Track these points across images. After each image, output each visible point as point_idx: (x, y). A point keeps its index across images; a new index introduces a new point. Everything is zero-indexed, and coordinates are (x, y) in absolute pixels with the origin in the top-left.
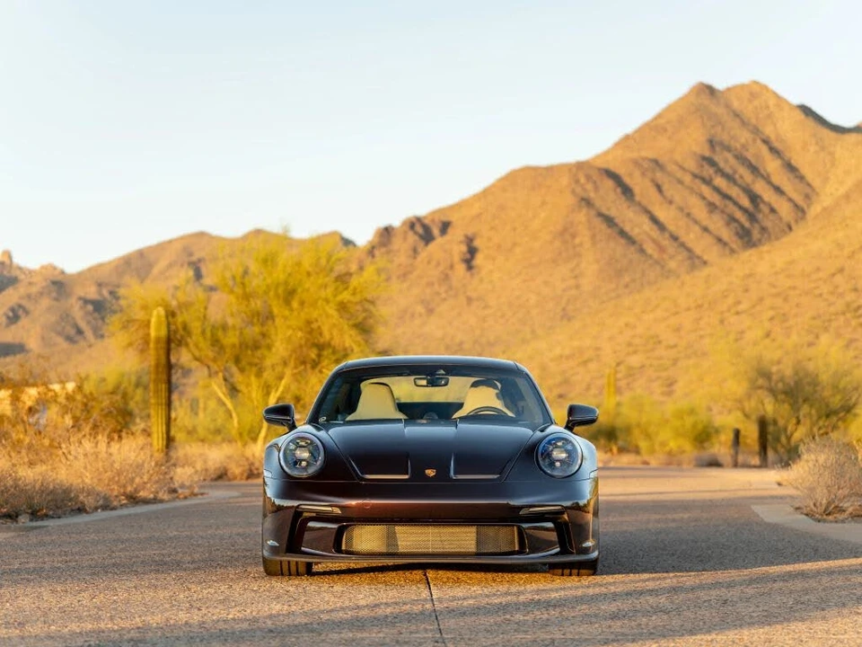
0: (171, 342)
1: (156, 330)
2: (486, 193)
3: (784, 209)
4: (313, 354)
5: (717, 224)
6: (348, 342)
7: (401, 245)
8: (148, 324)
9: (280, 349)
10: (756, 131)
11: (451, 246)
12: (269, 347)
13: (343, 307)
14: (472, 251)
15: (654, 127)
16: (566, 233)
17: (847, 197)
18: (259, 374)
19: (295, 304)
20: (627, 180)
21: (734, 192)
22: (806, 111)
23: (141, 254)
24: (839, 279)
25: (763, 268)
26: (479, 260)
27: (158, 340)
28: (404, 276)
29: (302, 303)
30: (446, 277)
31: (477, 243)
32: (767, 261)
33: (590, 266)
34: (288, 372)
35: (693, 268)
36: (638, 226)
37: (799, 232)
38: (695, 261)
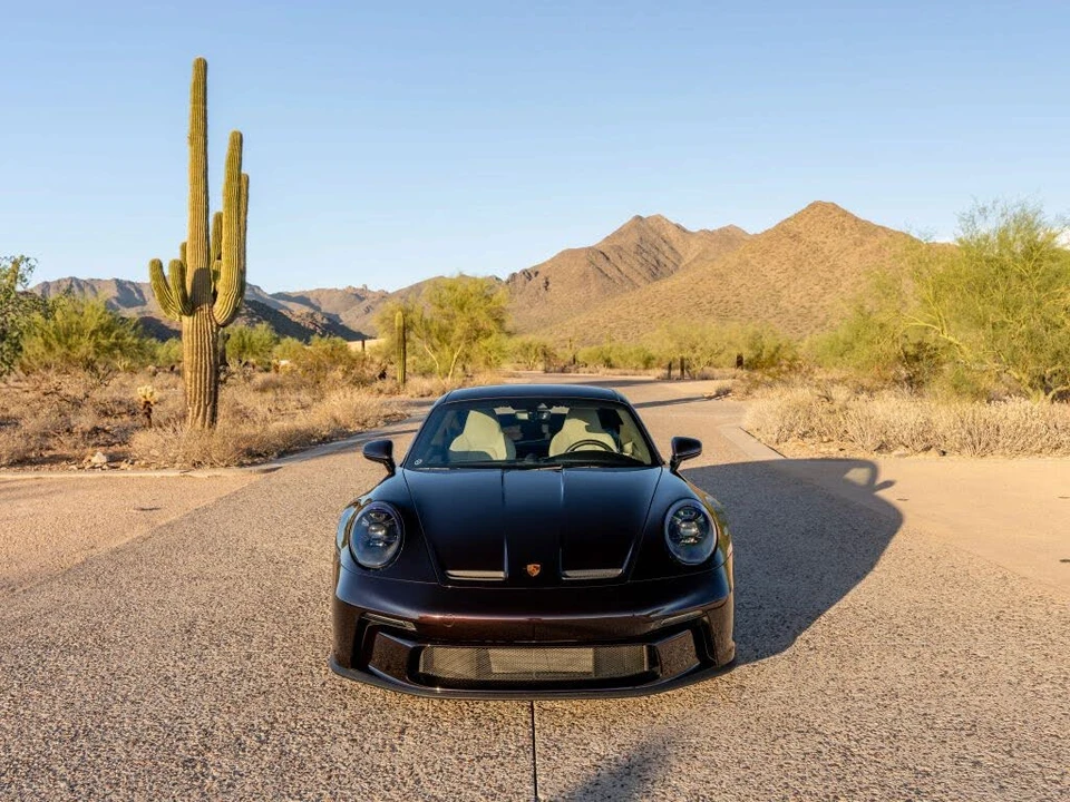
0: (406, 328)
1: (398, 322)
2: (553, 260)
3: (670, 266)
4: (474, 334)
5: (643, 271)
6: (492, 328)
7: (520, 281)
8: (393, 321)
9: (458, 332)
10: (659, 234)
11: (539, 281)
12: (453, 331)
13: (489, 312)
14: (547, 283)
15: (619, 233)
16: (585, 275)
17: (695, 260)
18: (448, 344)
19: (465, 309)
20: (608, 255)
21: (649, 259)
22: (678, 227)
23: (417, 285)
24: (692, 292)
25: (662, 288)
26: (550, 286)
27: (399, 328)
28: (521, 293)
29: (469, 309)
30: (537, 293)
31: (550, 280)
32: (664, 286)
33: (593, 288)
34: (463, 343)
35: (634, 289)
36: (613, 272)
37: (676, 274)
38: (635, 286)
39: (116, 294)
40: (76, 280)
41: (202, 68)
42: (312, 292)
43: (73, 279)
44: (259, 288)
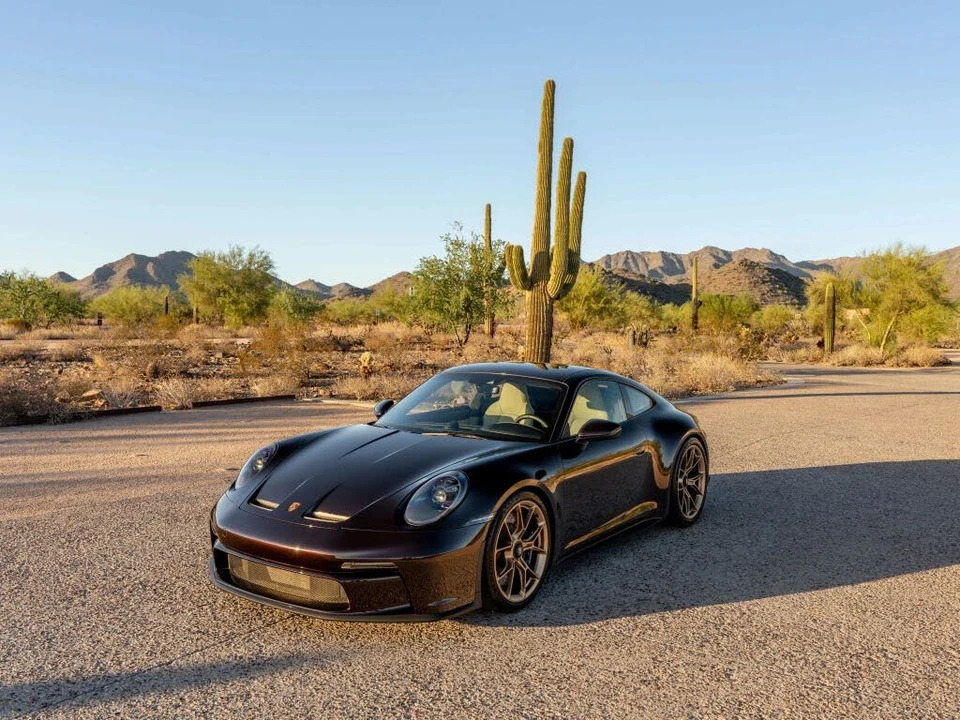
1: (828, 293)
4: (906, 306)
6: (925, 299)
8: (824, 291)
13: (922, 282)
19: (899, 281)
27: (829, 298)
29: (903, 281)
34: (894, 314)
39: (662, 264)
40: (631, 252)
41: (551, 87)
42: (835, 261)
43: (628, 252)
44: (783, 257)
